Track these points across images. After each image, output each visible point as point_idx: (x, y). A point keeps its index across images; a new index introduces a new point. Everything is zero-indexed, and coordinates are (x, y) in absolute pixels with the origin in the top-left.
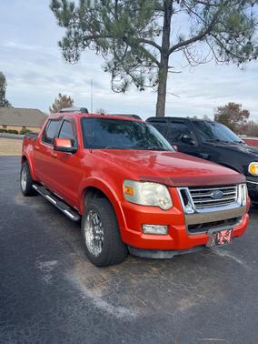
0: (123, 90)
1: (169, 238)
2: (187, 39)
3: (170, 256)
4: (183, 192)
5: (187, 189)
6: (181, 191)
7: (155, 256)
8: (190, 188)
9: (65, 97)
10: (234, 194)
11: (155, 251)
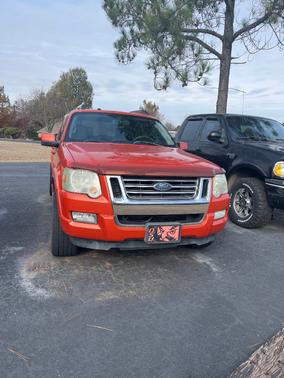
0: (165, 88)
1: (97, 227)
2: (251, 23)
3: (107, 247)
4: (114, 181)
5: (119, 178)
6: (111, 179)
7: (90, 246)
8: (123, 177)
9: (149, 103)
10: (194, 189)
11: (90, 240)
